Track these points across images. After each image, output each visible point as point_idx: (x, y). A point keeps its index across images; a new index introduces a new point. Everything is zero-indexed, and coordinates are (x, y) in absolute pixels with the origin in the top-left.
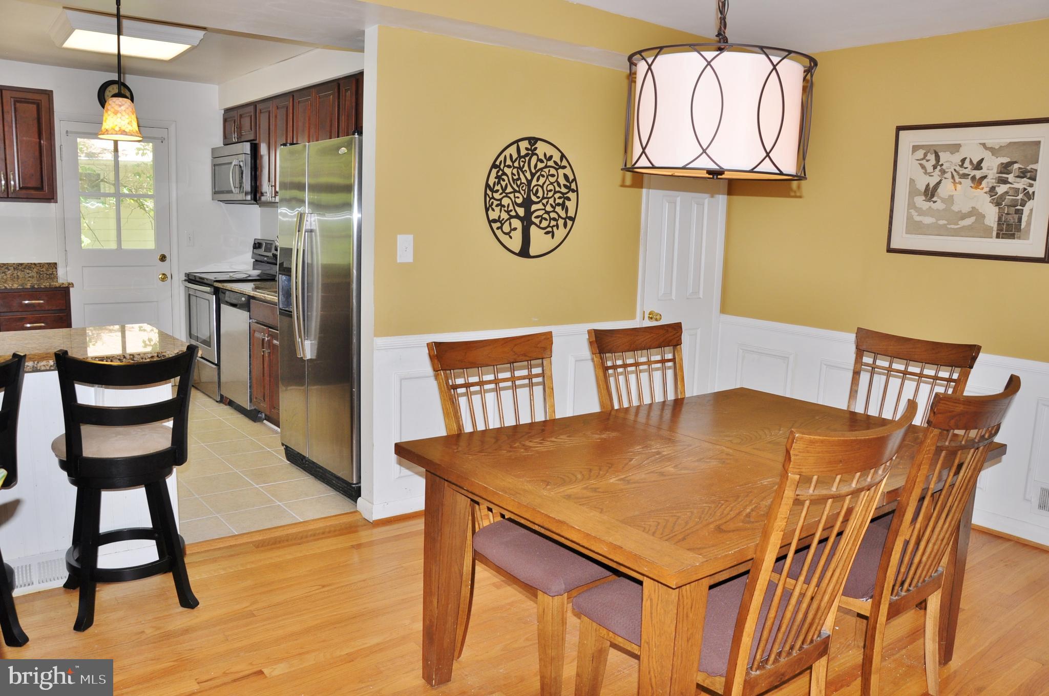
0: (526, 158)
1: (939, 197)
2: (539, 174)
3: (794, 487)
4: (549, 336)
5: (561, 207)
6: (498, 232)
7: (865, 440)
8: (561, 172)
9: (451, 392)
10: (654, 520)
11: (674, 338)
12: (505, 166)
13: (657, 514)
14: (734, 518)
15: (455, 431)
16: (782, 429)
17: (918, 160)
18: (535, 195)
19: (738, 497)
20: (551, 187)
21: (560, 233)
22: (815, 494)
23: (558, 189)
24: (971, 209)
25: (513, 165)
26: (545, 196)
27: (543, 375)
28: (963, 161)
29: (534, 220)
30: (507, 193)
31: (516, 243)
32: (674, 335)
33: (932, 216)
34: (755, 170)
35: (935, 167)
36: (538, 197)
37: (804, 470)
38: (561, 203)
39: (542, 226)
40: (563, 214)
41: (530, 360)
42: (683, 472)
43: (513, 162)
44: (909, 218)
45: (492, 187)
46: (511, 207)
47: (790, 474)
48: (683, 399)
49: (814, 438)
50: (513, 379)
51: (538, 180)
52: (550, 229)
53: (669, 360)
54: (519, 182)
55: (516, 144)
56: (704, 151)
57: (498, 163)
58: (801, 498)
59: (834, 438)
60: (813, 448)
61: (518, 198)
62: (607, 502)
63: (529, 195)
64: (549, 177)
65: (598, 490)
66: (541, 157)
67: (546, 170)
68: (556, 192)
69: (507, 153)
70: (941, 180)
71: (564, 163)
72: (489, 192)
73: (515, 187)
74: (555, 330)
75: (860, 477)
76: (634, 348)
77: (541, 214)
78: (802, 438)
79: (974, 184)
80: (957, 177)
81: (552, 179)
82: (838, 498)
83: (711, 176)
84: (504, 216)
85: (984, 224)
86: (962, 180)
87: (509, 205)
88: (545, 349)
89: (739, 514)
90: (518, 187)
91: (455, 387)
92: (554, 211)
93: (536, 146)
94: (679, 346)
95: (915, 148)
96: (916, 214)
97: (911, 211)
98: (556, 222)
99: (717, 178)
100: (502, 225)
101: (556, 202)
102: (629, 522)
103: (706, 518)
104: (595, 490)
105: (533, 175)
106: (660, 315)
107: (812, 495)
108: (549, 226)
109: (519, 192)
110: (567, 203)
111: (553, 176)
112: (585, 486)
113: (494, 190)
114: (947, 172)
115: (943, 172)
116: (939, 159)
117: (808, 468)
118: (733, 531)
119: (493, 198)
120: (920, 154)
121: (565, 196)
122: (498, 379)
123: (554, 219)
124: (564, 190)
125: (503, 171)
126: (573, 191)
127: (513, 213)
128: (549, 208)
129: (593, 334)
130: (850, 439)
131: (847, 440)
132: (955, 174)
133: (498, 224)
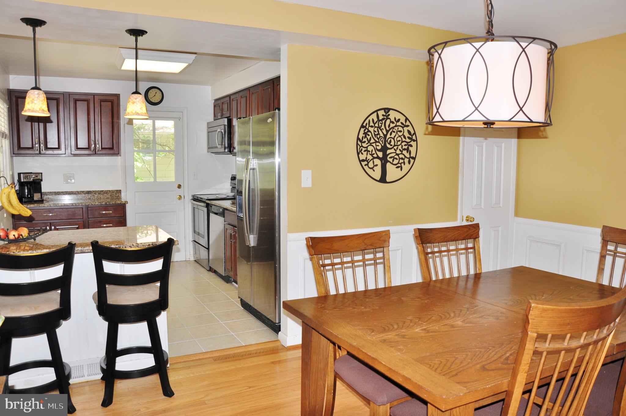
0: (383, 121)
2: (391, 130)
3: (533, 342)
4: (387, 233)
5: (406, 151)
6: (366, 168)
7: (587, 309)
8: (406, 129)
9: (321, 269)
10: (438, 360)
11: (474, 234)
12: (369, 126)
13: (442, 355)
14: (496, 360)
15: (323, 293)
16: (544, 295)
18: (390, 143)
19: (502, 344)
20: (399, 139)
21: (406, 167)
22: (550, 347)
23: (404, 140)
25: (374, 125)
26: (396, 144)
27: (383, 258)
29: (388, 159)
30: (371, 143)
31: (377, 174)
32: (474, 231)
34: (512, 120)
36: (391, 145)
37: (539, 330)
38: (406, 148)
39: (394, 163)
40: (407, 155)
41: (375, 249)
42: (467, 325)
43: (375, 124)
45: (361, 140)
46: (374, 152)
47: (529, 333)
48: (480, 274)
49: (546, 308)
50: (353, 262)
51: (391, 134)
52: (399, 165)
53: (471, 248)
54: (378, 136)
55: (376, 113)
56: (476, 109)
57: (364, 125)
58: (540, 350)
59: (562, 307)
60: (546, 314)
61: (378, 146)
62: (410, 345)
63: (385, 144)
64: (398, 132)
65: (406, 337)
66: (393, 120)
67: (396, 128)
68: (402, 142)
69: (370, 118)
71: (408, 123)
72: (359, 143)
73: (376, 139)
74: (392, 229)
75: (586, 335)
76: (446, 240)
77: (393, 156)
78: (536, 307)
81: (400, 134)
82: (569, 351)
83: (486, 126)
84: (369, 157)
87: (372, 151)
88: (385, 241)
89: (500, 357)
90: (378, 139)
91: (324, 266)
92: (402, 154)
93: (389, 113)
94: (477, 239)
98: (403, 160)
99: (490, 127)
100: (368, 163)
101: (403, 148)
102: (421, 361)
103: (476, 360)
104: (403, 336)
105: (387, 131)
106: (474, 218)
107: (548, 348)
108: (398, 163)
109: (379, 142)
110: (410, 148)
111: (400, 131)
112: (398, 333)
113: (363, 141)
117: (543, 329)
118: (493, 370)
119: (362, 146)
121: (409, 144)
122: (354, 260)
123: (402, 159)
124: (408, 140)
125: (368, 129)
126: (414, 141)
127: (375, 156)
128: (398, 152)
129: (417, 231)
130: (575, 308)
131: (572, 310)
133: (366, 163)
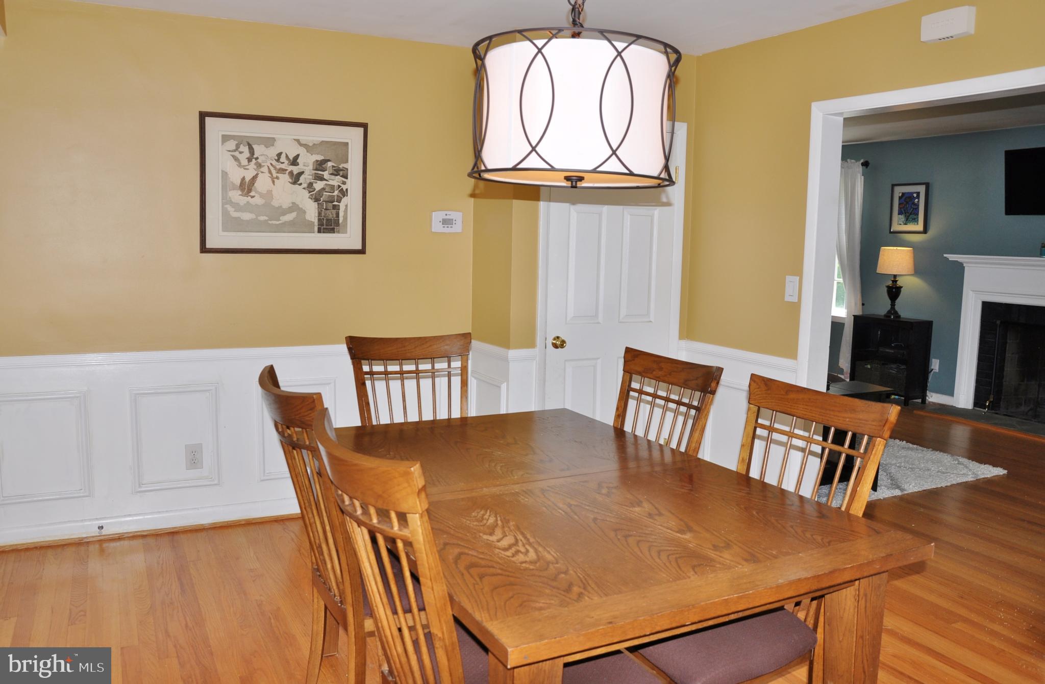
1: (257, 192)
17: (229, 151)
24: (291, 205)
28: (279, 155)
33: (251, 212)
35: (249, 160)
44: (225, 213)
70: (257, 175)
79: (292, 179)
80: (274, 172)
85: (305, 219)
86: (279, 175)
95: (225, 138)
96: (233, 209)
97: (225, 206)
114: (264, 166)
115: (259, 166)
116: (254, 152)
120: (232, 145)
132: (272, 168)
